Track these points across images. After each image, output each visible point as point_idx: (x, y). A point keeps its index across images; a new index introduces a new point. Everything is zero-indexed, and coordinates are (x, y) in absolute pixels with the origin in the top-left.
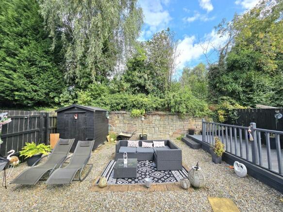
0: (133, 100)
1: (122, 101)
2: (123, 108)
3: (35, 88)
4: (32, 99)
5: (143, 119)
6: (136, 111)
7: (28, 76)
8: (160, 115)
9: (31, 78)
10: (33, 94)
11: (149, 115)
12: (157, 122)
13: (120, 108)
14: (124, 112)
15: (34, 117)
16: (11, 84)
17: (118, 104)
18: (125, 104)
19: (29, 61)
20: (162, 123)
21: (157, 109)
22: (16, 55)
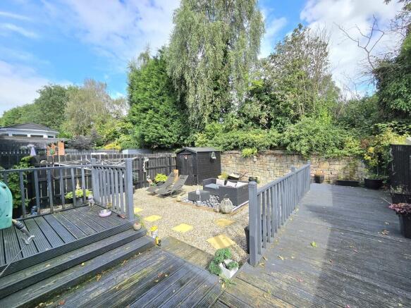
0: (244, 137)
1: (232, 139)
2: (236, 148)
3: (171, 134)
4: (170, 143)
5: (255, 160)
6: (247, 151)
7: (166, 126)
8: (275, 155)
9: (168, 126)
10: (170, 139)
11: (262, 155)
12: (272, 164)
13: (232, 147)
14: (237, 152)
15: (162, 158)
16: (158, 133)
17: (230, 144)
18: (237, 143)
19: (166, 114)
20: (278, 165)
21: (272, 147)
22: (158, 111)
